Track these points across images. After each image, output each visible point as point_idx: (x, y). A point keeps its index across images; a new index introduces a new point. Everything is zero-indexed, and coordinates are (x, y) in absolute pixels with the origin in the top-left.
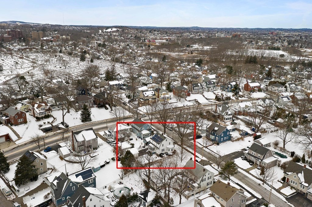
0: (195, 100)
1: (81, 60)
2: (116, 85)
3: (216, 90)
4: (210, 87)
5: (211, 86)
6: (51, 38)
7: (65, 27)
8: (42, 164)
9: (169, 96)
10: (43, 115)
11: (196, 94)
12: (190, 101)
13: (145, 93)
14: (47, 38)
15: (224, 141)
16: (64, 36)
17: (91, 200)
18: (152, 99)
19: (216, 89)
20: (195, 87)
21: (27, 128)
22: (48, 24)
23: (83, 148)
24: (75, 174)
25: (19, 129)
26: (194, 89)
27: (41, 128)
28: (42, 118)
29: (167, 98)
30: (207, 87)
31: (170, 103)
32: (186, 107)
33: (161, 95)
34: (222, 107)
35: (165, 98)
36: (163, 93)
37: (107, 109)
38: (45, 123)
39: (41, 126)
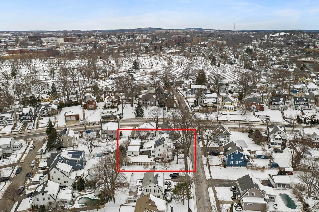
0: (267, 116)
1: (211, 65)
2: (198, 89)
3: (308, 110)
4: (300, 105)
5: (301, 103)
6: (207, 43)
7: (234, 33)
8: (68, 140)
9: (234, 106)
10: (110, 106)
11: (274, 109)
12: (258, 116)
13: (206, 100)
14: (204, 43)
15: (234, 165)
16: (220, 41)
17: (55, 173)
18: (212, 107)
19: (310, 108)
20: (274, 101)
21: (93, 113)
22: (220, 30)
23: (106, 136)
24: (68, 151)
25: (88, 113)
26: (271, 104)
27: (103, 115)
28: (108, 108)
29: (230, 109)
30: (295, 104)
31: (230, 115)
32: (248, 122)
33: (225, 104)
34: (273, 128)
35: (228, 108)
36: (227, 102)
37: (165, 109)
38: (108, 112)
39: (104, 114)
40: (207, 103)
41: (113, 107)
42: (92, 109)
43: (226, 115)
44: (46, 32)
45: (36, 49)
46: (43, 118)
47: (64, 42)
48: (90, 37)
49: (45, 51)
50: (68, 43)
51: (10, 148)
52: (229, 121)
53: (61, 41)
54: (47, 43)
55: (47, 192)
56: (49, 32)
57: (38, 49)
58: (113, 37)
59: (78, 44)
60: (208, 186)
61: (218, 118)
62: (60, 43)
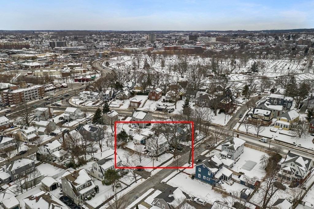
2: (278, 99)
8: (108, 119)
10: (169, 100)
13: (257, 111)
15: (202, 180)
18: (263, 120)
24: (90, 125)
25: (148, 102)
31: (280, 133)
32: (297, 146)
33: (279, 120)
34: (294, 158)
35: (282, 126)
36: (283, 118)
37: (215, 112)
38: (164, 105)
39: (159, 106)
40: (257, 114)
41: (170, 102)
42: (153, 100)
43: (275, 132)
44: (213, 32)
45: (187, 47)
46: (116, 100)
47: (216, 41)
48: (245, 37)
49: (193, 48)
50: (219, 42)
51: (74, 115)
52: (273, 139)
53: (213, 40)
54: (199, 42)
55: (47, 146)
56: (216, 31)
57: (188, 47)
58: (271, 38)
59: (228, 44)
60: (154, 187)
61: (258, 134)
62: (211, 42)
